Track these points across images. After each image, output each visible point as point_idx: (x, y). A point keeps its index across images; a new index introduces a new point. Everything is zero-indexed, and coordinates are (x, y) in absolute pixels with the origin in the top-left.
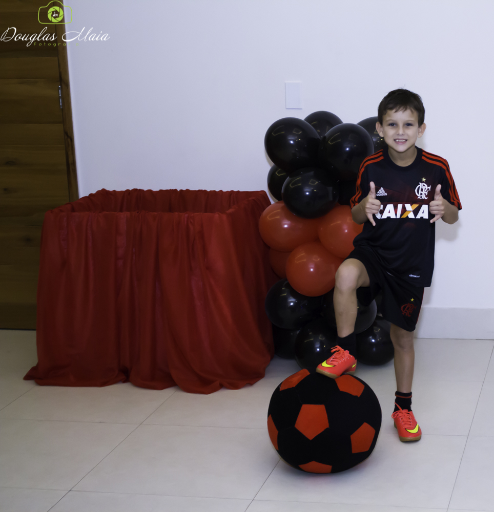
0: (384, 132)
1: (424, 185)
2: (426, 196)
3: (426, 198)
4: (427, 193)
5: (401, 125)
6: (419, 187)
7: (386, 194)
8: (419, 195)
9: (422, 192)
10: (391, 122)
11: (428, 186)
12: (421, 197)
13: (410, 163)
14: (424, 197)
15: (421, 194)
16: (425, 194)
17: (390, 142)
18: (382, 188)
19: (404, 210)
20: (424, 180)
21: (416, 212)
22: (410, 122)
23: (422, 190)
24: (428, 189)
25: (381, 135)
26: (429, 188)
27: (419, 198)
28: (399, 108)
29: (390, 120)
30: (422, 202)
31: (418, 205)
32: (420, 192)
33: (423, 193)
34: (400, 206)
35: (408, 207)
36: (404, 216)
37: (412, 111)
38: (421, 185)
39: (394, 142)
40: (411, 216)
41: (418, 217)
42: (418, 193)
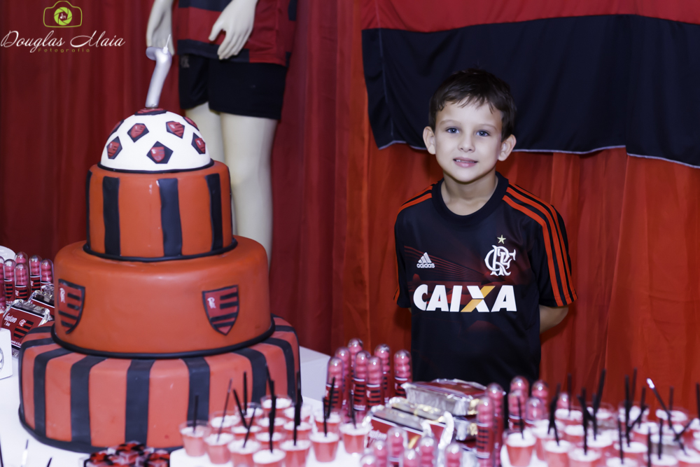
0: (437, 146)
1: (502, 250)
2: (508, 271)
3: (508, 274)
4: (508, 264)
5: (468, 131)
6: (493, 254)
7: (433, 266)
8: (493, 269)
9: (498, 263)
10: (450, 125)
11: (511, 251)
12: (498, 272)
13: (481, 205)
14: (502, 272)
15: (498, 267)
16: (505, 266)
17: (446, 162)
18: (426, 254)
19: (466, 298)
20: (502, 240)
21: (490, 300)
22: (486, 128)
23: (498, 259)
24: (511, 257)
25: (431, 150)
26: (514, 254)
27: (494, 273)
28: (469, 100)
29: (450, 121)
30: (502, 281)
31: (493, 287)
32: (495, 263)
33: (502, 263)
34: (457, 290)
35: (474, 291)
36: (468, 309)
37: (491, 109)
38: (496, 250)
39: (453, 162)
40: (482, 308)
41: (496, 308)
42: (491, 265)
